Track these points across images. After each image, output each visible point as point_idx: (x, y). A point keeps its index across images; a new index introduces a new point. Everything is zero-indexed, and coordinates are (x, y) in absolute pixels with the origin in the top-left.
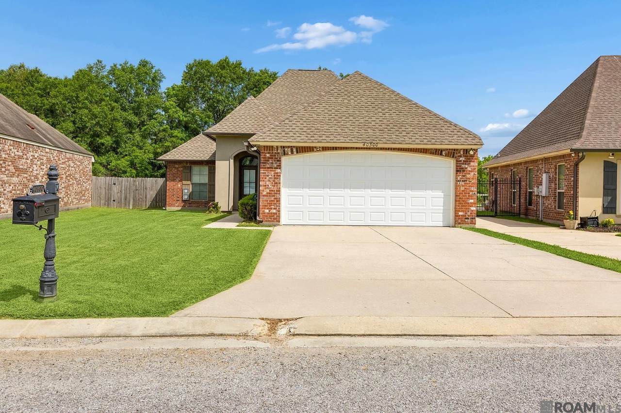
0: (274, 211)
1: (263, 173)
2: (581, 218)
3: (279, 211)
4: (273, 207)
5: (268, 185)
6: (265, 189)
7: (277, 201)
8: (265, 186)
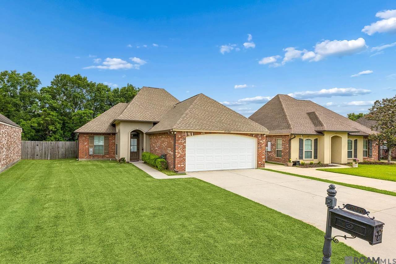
0: (183, 165)
1: (177, 146)
2: (293, 162)
3: (185, 165)
4: (182, 163)
5: (180, 152)
6: (178, 154)
7: (184, 160)
8: (178, 152)
